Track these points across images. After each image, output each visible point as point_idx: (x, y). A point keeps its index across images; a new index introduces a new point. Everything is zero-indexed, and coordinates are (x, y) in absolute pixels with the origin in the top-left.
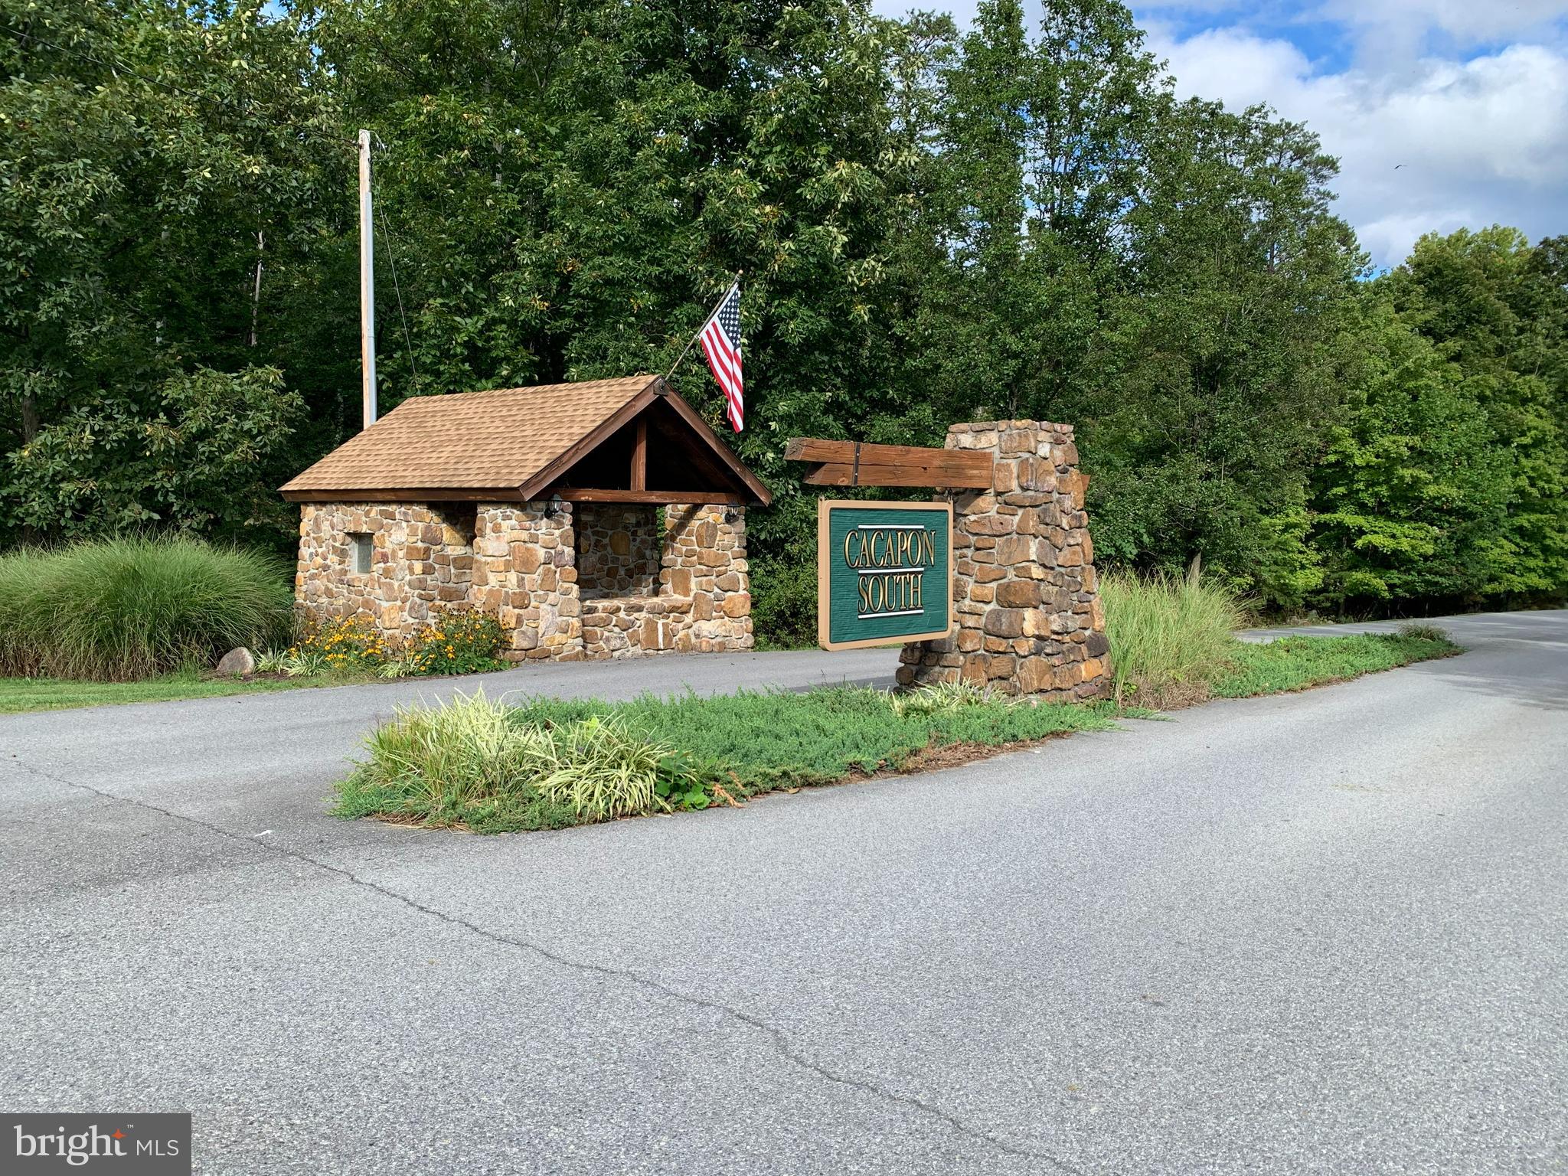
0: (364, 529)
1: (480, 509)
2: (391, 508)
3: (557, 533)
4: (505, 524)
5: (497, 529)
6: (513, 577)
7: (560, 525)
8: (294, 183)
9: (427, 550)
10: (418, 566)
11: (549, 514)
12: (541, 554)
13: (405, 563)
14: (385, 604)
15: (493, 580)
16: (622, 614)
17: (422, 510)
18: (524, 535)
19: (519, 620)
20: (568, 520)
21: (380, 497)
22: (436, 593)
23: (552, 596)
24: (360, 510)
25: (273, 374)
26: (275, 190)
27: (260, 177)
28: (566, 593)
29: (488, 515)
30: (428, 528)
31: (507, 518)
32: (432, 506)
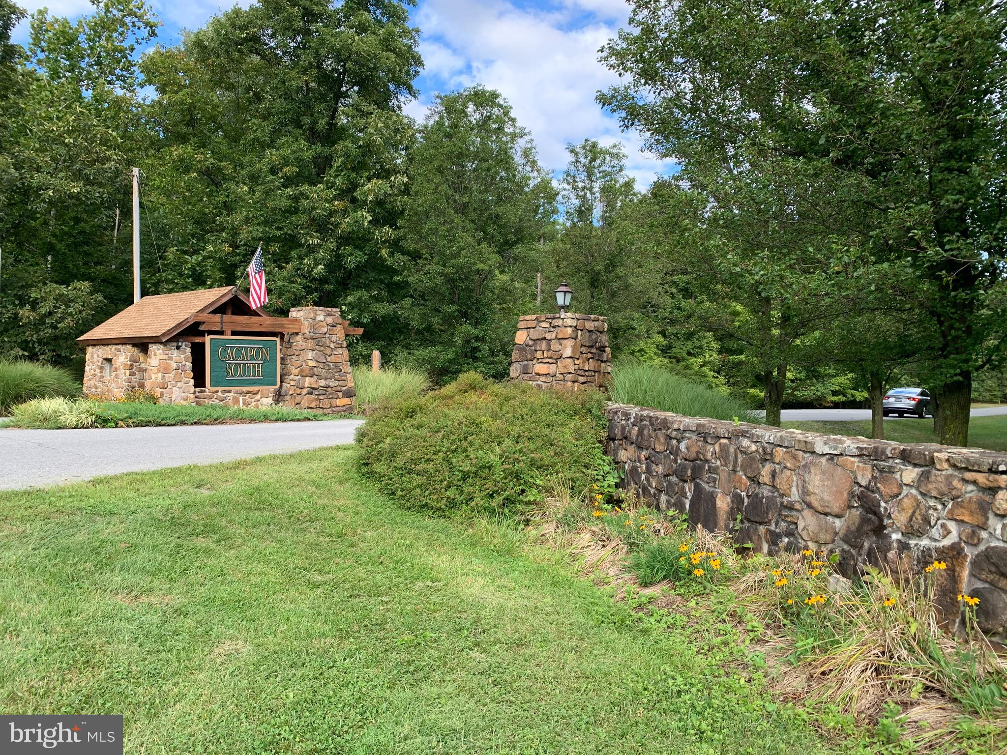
0: (109, 357)
1: (150, 346)
2: (119, 347)
3: (182, 356)
4: (158, 352)
5: (155, 355)
6: (160, 375)
7: (185, 353)
8: (98, 195)
9: (132, 365)
10: (128, 372)
11: (178, 348)
12: (174, 365)
13: (122, 371)
14: (116, 390)
15: (153, 376)
16: (220, 394)
17: (129, 347)
18: (165, 357)
19: (162, 394)
20: (188, 350)
21: (114, 342)
22: (136, 385)
23: (179, 384)
24: (107, 348)
25: (85, 285)
26: (88, 199)
27: (78, 193)
28: (186, 383)
29: (153, 348)
30: (132, 355)
31: (159, 349)
32: (134, 345)
